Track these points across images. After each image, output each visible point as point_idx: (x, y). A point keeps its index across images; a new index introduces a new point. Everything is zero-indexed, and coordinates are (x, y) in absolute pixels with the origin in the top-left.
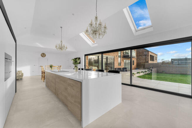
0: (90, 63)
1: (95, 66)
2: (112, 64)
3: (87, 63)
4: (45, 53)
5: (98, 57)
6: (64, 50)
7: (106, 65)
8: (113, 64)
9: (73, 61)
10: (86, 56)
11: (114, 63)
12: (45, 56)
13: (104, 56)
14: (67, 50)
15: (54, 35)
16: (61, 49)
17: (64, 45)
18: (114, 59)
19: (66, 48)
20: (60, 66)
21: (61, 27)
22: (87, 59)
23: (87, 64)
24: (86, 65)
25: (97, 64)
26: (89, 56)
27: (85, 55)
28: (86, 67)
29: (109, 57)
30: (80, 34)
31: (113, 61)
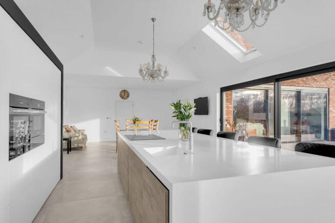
0: (242, 113)
1: (257, 121)
2: (320, 115)
3: (228, 113)
4: (128, 90)
5: (267, 91)
6: (161, 78)
7: (295, 119)
8: (323, 113)
9: (173, 108)
10: (224, 94)
11: (325, 109)
12: (128, 96)
13: (283, 88)
14: (167, 78)
15: (140, 42)
16: (152, 76)
17: (159, 65)
18: (327, 97)
19: (166, 72)
20: (156, 121)
21: (153, 20)
22: (229, 101)
23: (228, 116)
24: (225, 117)
25: (262, 116)
26: (234, 91)
27: (223, 90)
28: (225, 123)
29: (305, 90)
30: (204, 30)
31: (322, 106)
